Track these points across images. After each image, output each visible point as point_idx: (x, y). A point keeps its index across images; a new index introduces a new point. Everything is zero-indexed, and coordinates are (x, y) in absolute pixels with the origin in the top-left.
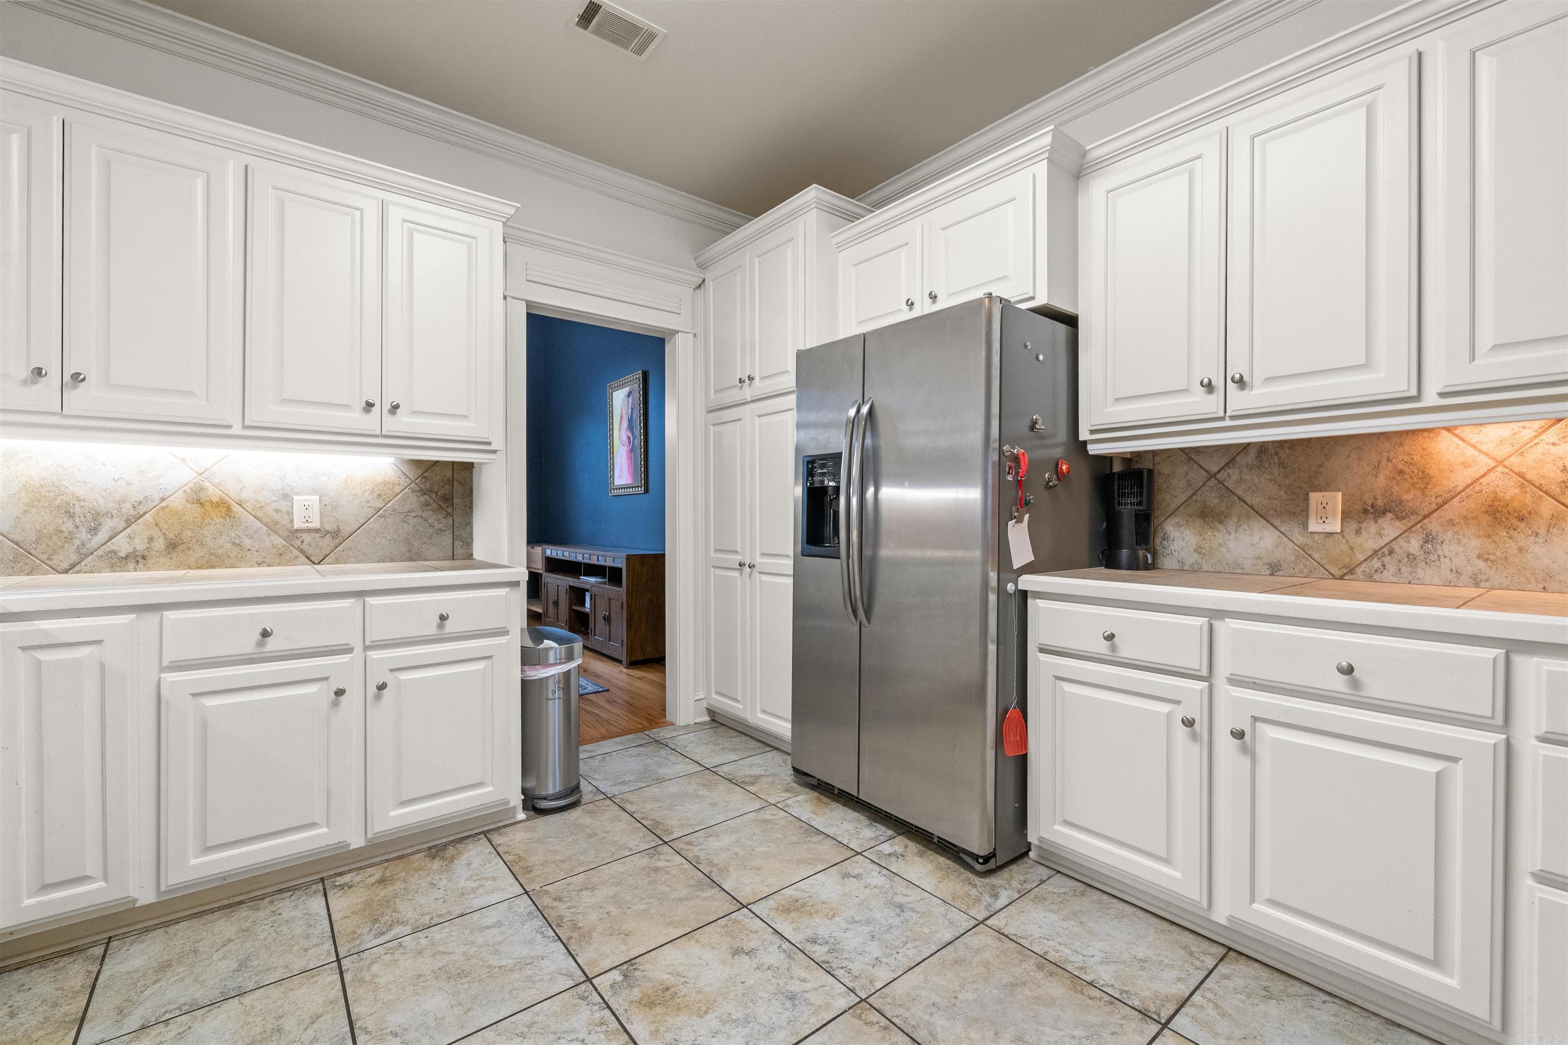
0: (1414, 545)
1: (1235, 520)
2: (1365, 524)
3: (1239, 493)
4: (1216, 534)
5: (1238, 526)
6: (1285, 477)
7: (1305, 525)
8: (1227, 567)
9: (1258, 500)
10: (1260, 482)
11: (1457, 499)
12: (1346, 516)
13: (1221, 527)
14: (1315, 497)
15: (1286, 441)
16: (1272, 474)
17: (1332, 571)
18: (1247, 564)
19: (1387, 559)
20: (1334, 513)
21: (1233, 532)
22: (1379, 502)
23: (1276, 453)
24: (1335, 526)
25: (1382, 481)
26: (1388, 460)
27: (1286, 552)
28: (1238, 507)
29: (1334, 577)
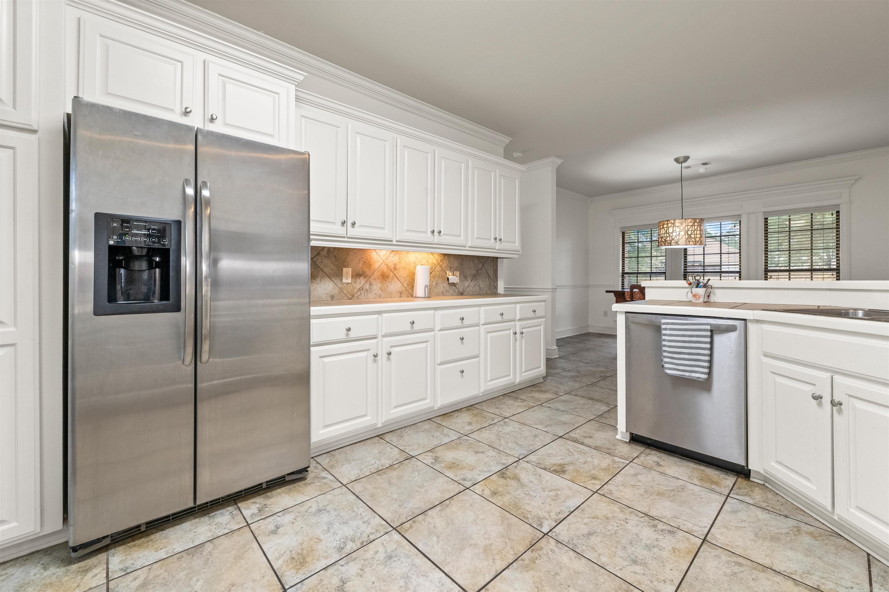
0: (367, 286)
1: (320, 278)
2: (357, 280)
3: (321, 267)
4: (313, 284)
5: (321, 281)
6: (336, 261)
7: (342, 280)
8: (317, 299)
9: (328, 270)
10: (328, 263)
11: (376, 272)
12: (352, 276)
13: (314, 281)
14: (345, 270)
15: (336, 248)
16: (332, 260)
17: (348, 297)
18: (324, 297)
19: (362, 291)
20: (350, 276)
21: (319, 284)
22: (360, 272)
23: (333, 252)
24: (349, 281)
25: (361, 265)
26: (362, 258)
27: (336, 291)
28: (321, 273)
29: (349, 299)
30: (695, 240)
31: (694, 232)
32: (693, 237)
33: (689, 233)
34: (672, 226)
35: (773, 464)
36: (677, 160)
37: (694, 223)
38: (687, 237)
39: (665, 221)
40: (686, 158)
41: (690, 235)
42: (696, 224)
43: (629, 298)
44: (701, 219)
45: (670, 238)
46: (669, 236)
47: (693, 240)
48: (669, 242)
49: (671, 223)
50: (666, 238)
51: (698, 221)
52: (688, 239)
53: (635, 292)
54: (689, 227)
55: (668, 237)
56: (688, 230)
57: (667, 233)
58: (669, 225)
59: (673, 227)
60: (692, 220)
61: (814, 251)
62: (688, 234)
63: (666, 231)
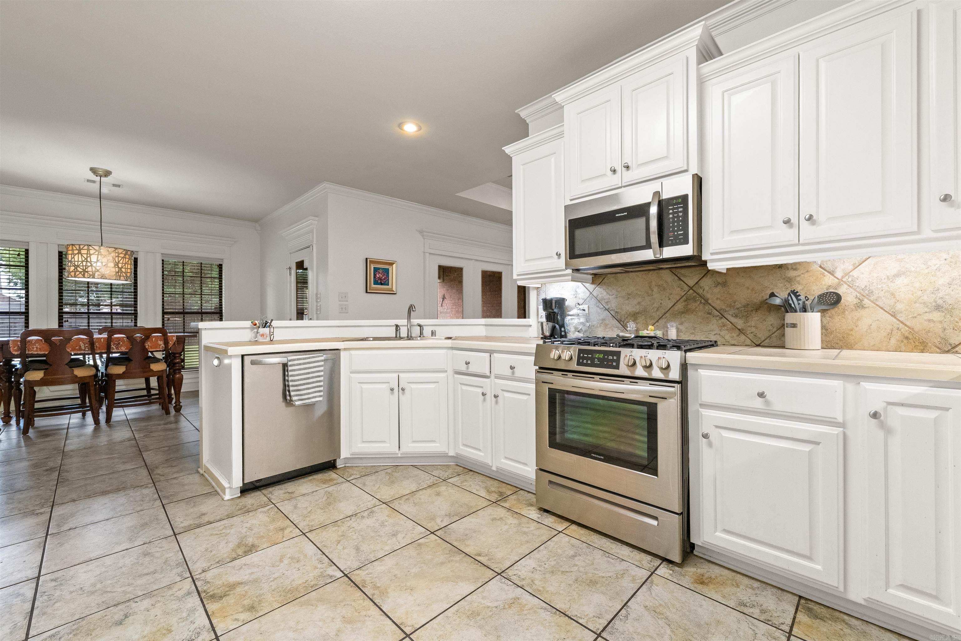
30: (126, 275)
31: (125, 265)
32: (124, 271)
33: (120, 265)
34: (97, 253)
35: (359, 445)
36: (94, 170)
37: (125, 255)
38: (117, 271)
39: (85, 245)
40: (107, 173)
41: (121, 269)
42: (127, 256)
43: (16, 351)
44: (132, 251)
45: (92, 268)
46: (91, 266)
47: (124, 275)
48: (91, 273)
49: (95, 249)
50: (86, 268)
51: (129, 253)
52: (118, 272)
53: (30, 341)
54: (120, 259)
55: (89, 266)
56: (119, 262)
57: (87, 261)
58: (92, 252)
59: (98, 255)
60: (123, 250)
61: (203, 296)
62: (118, 267)
63: (86, 259)
